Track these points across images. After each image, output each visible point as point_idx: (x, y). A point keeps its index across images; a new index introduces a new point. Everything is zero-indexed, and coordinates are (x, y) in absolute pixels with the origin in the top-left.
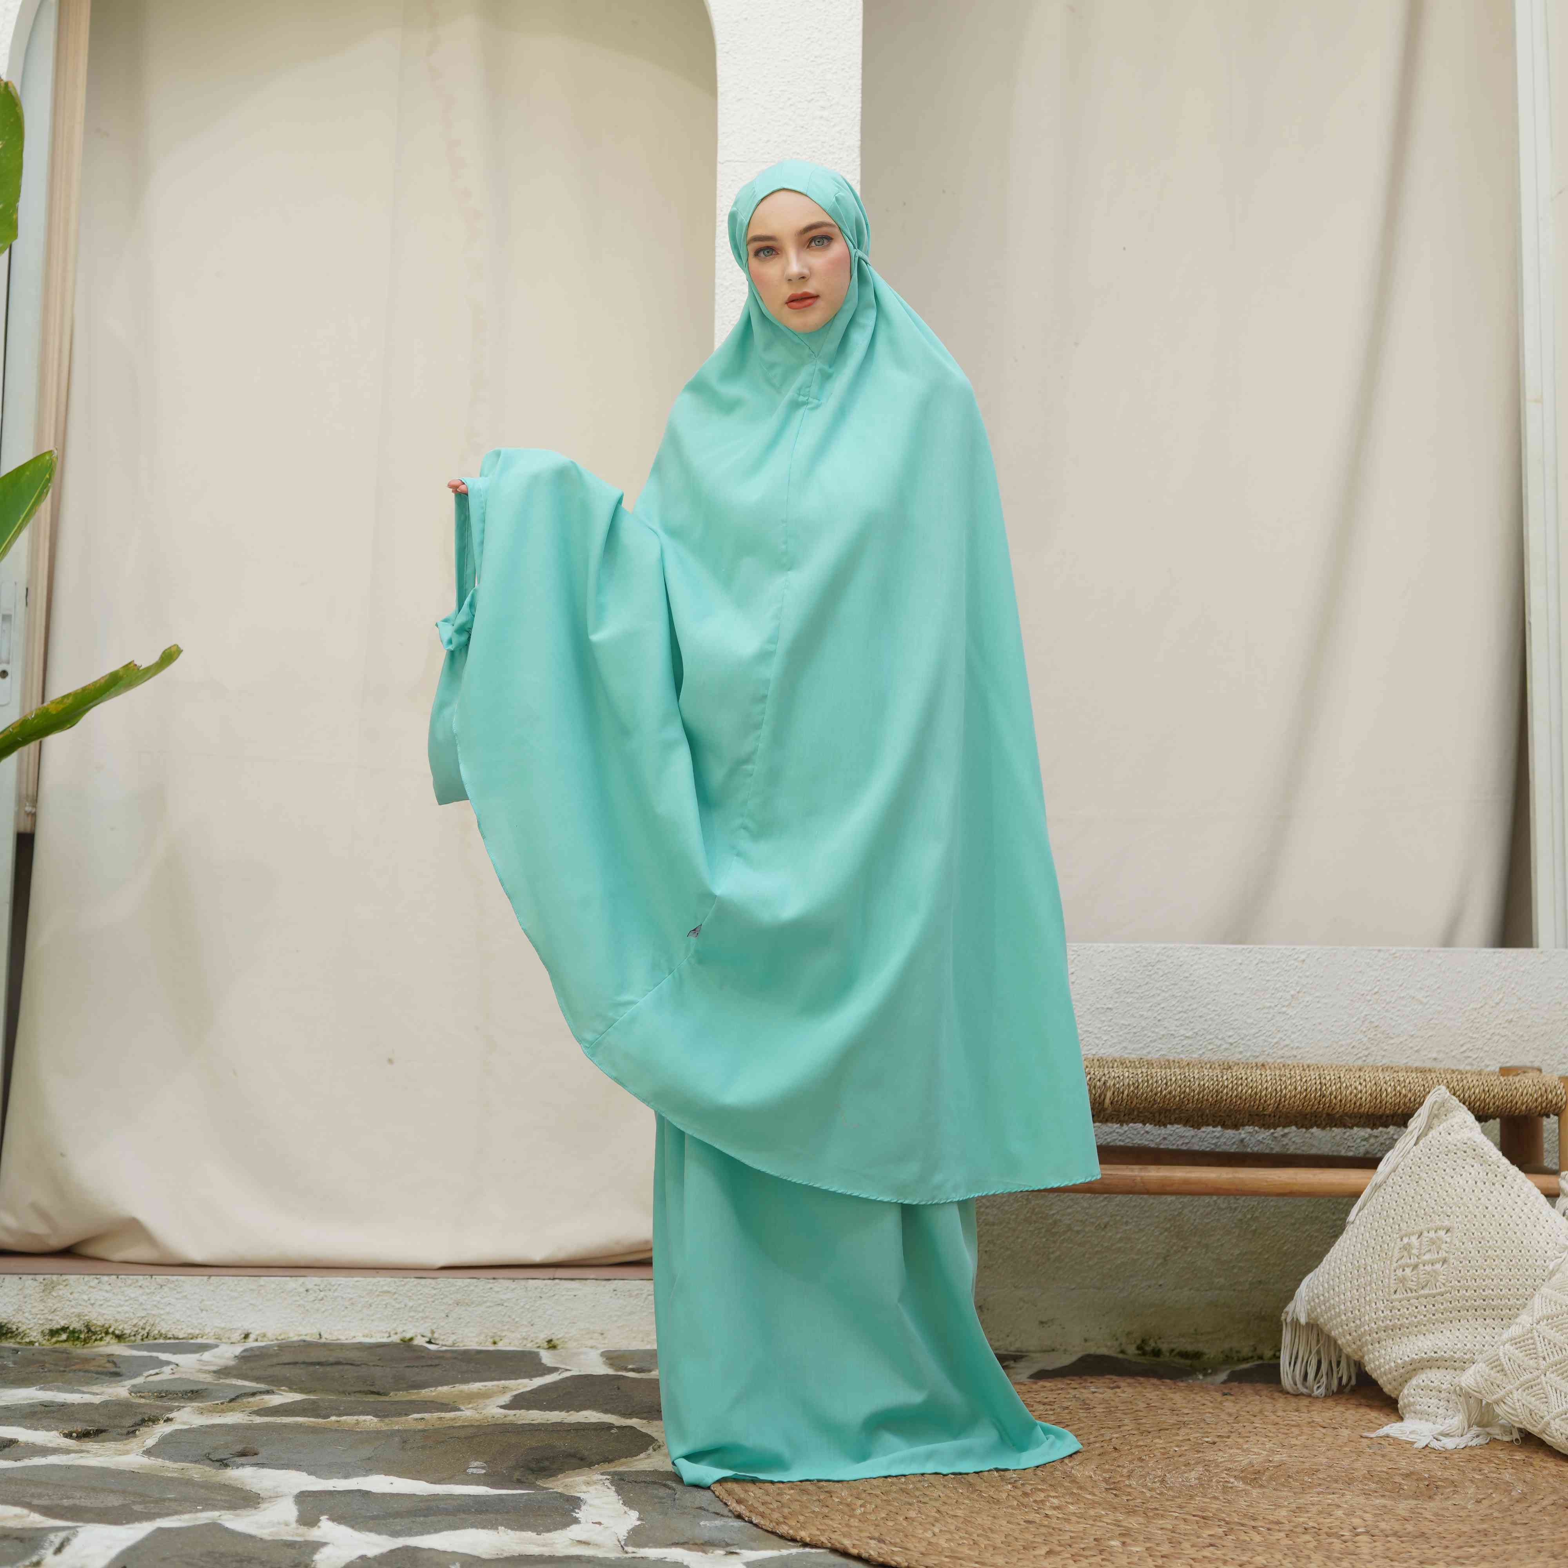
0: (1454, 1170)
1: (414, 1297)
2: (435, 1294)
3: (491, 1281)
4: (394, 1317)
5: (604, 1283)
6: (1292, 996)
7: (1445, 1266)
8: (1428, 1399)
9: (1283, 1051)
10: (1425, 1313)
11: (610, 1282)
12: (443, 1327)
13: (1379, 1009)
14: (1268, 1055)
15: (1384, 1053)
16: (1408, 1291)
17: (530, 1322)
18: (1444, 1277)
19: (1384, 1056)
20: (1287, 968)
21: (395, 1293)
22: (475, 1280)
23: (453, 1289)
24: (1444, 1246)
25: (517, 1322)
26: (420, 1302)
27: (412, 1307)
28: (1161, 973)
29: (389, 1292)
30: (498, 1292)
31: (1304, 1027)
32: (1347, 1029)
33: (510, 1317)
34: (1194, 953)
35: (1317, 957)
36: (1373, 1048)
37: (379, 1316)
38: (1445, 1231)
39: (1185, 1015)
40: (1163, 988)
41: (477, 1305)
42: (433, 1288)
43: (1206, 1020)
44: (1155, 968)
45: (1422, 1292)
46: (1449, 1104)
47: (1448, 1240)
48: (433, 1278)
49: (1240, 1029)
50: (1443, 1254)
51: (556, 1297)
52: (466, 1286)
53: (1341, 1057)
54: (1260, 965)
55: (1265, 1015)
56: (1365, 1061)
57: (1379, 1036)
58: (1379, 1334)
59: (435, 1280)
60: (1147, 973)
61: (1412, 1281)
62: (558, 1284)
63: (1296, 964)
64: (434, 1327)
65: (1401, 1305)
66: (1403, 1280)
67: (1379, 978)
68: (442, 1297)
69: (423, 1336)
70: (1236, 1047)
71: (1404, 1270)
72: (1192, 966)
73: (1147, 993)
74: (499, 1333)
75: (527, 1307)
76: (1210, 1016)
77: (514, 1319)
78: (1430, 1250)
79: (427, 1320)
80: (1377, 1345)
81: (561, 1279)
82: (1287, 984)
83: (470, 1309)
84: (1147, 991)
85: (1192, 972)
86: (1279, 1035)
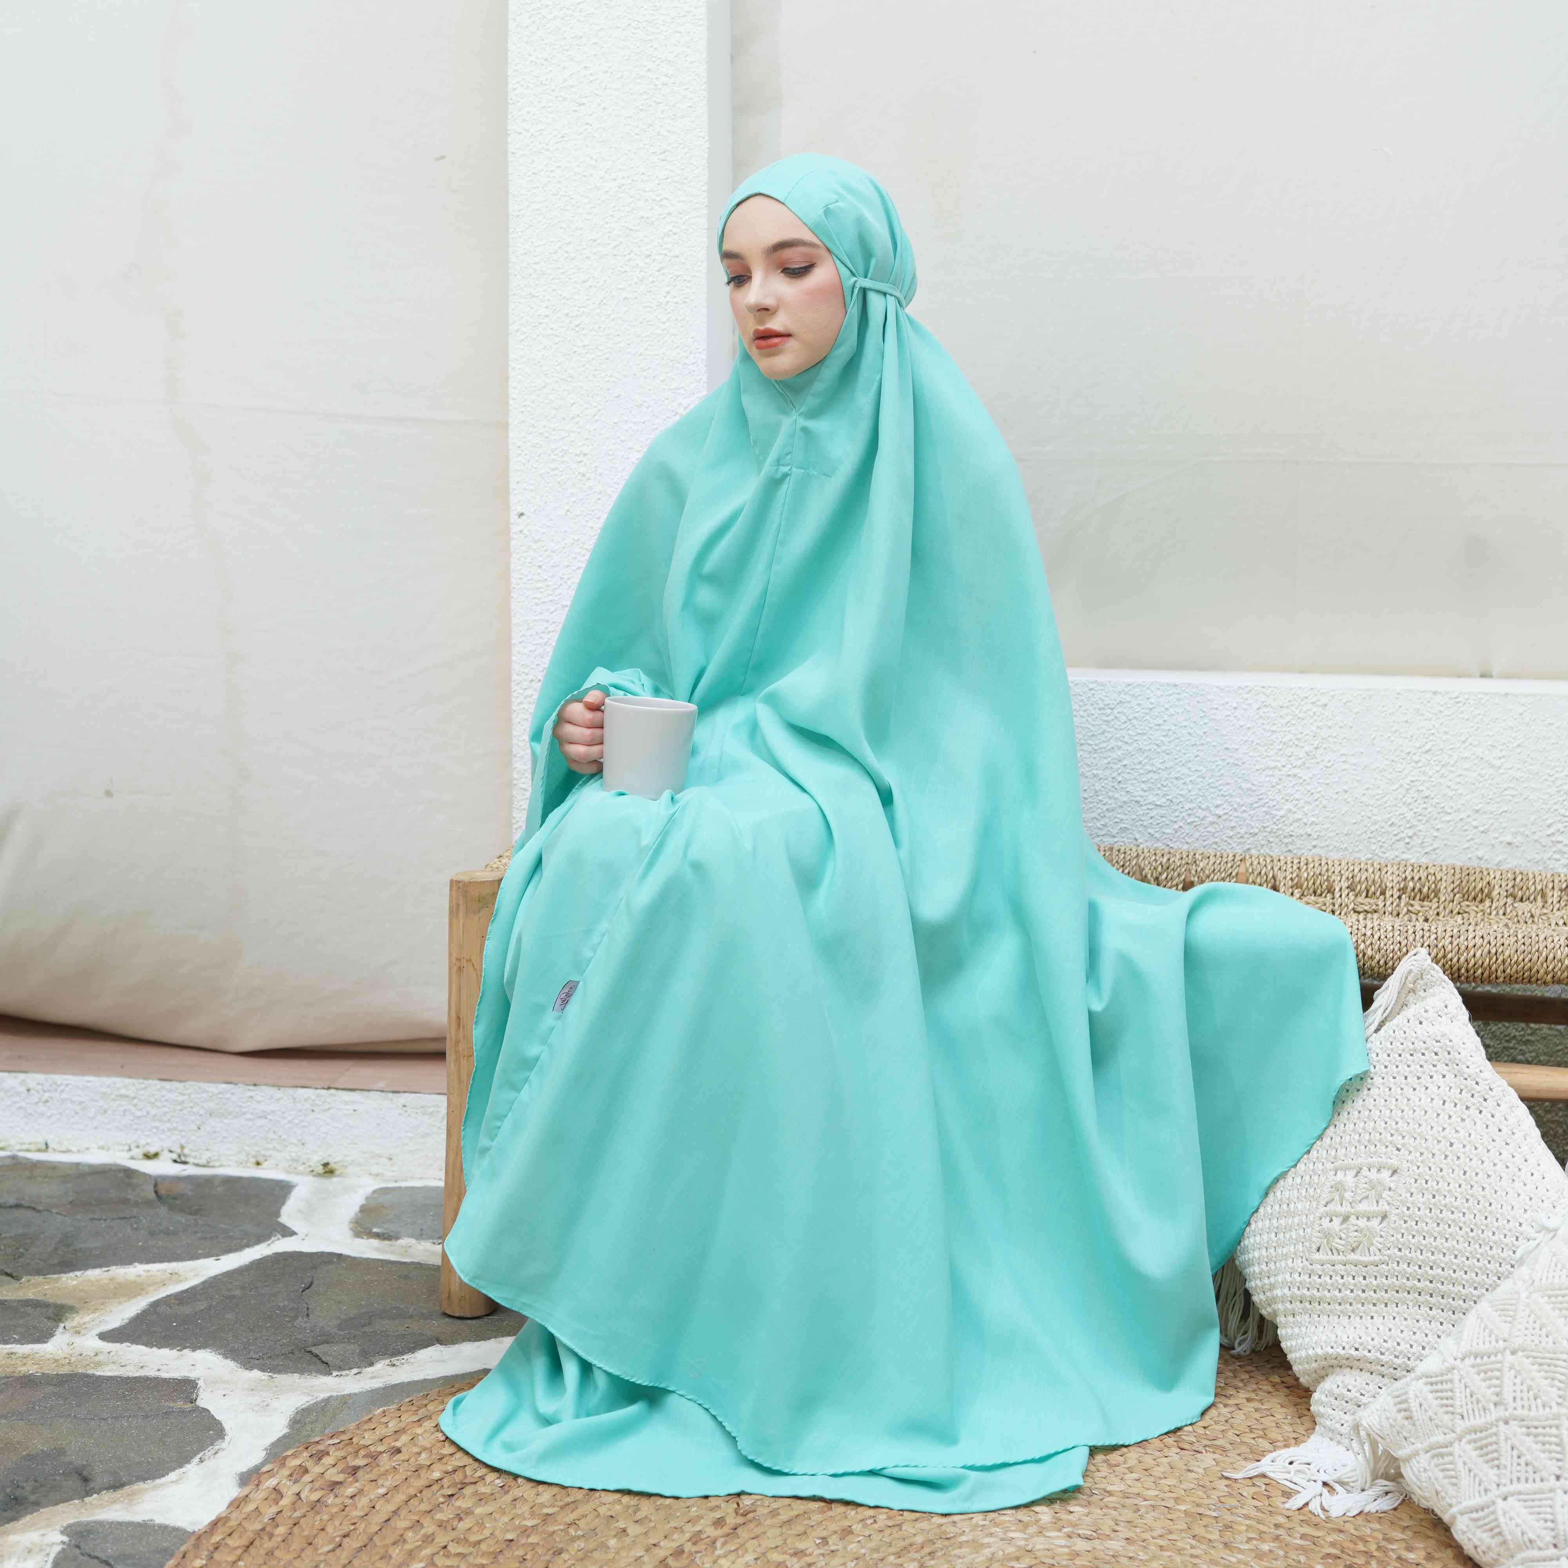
0: (1419, 1078)
1: (158, 1104)
2: (183, 1102)
3: (252, 1088)
4: (135, 1127)
5: (391, 1095)
6: (1308, 754)
7: (1385, 1224)
8: (1341, 1413)
9: (1292, 828)
10: (1352, 1287)
11: (398, 1095)
12: (194, 1141)
13: (1430, 773)
14: (1270, 832)
15: (1435, 834)
16: (1334, 1251)
17: (300, 1141)
18: (1381, 1240)
19: (1436, 837)
20: (1301, 715)
21: (134, 1098)
22: (232, 1086)
23: (204, 1095)
24: (1386, 1194)
25: (284, 1140)
26: (166, 1109)
27: (155, 1116)
28: (1124, 718)
29: (127, 1096)
30: (259, 1102)
31: (1323, 796)
32: (1385, 799)
33: (275, 1133)
34: (1170, 693)
35: (1345, 701)
36: (1421, 827)
37: (116, 1124)
38: (1390, 1172)
39: (1156, 776)
40: (1126, 739)
41: (235, 1117)
42: (180, 1093)
43: (1184, 783)
44: (1116, 711)
45: (1352, 1257)
46: (1429, 976)
47: (1392, 1185)
48: (180, 1081)
49: (1231, 796)
50: (1384, 1207)
51: (332, 1111)
52: (221, 1093)
53: (1374, 837)
54: (1261, 711)
55: (1268, 779)
56: (1408, 843)
57: (1429, 810)
58: (1294, 1305)
59: (182, 1084)
60: (1105, 718)
61: (1341, 1238)
62: (334, 1095)
63: (1314, 710)
64: (183, 1141)
65: (1323, 1270)
66: (1328, 1235)
67: (1433, 731)
68: (191, 1104)
69: (171, 1151)
70: (1225, 820)
71: (1331, 1221)
72: (1166, 709)
73: (1105, 745)
74: (263, 1152)
75: (296, 1121)
76: (1190, 778)
77: (280, 1136)
78: (1367, 1197)
79: (176, 1132)
80: (1290, 1318)
81: (337, 1089)
82: (1300, 736)
83: (226, 1121)
84: (1104, 742)
85: (1166, 718)
86: (1289, 806)
